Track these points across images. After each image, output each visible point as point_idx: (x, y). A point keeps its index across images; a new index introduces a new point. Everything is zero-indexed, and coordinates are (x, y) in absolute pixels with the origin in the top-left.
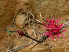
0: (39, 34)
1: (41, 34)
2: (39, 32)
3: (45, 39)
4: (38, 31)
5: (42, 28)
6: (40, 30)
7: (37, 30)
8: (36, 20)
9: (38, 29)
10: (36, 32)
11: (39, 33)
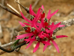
0: (7, 30)
1: (11, 31)
2: (8, 26)
3: (20, 47)
4: (7, 24)
5: (15, 19)
6: (12, 23)
7: (6, 22)
8: (8, 5)
9: (8, 21)
10: (3, 26)
11: (9, 28)
